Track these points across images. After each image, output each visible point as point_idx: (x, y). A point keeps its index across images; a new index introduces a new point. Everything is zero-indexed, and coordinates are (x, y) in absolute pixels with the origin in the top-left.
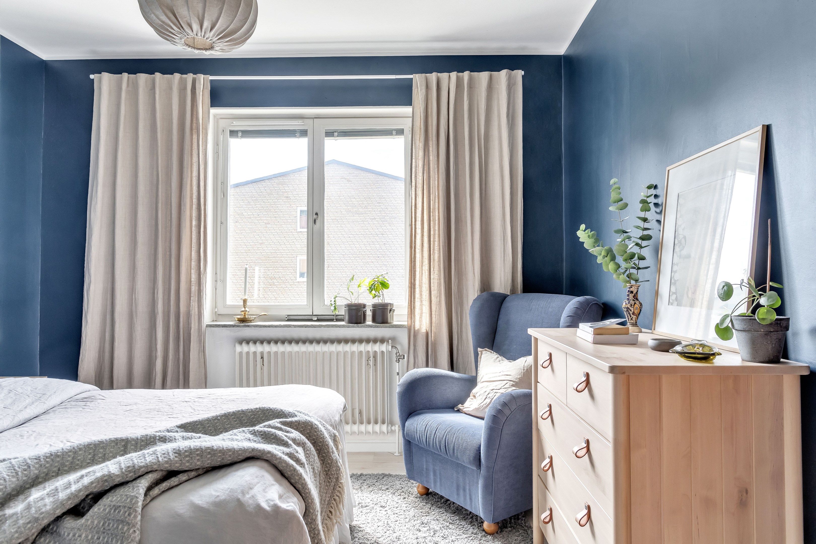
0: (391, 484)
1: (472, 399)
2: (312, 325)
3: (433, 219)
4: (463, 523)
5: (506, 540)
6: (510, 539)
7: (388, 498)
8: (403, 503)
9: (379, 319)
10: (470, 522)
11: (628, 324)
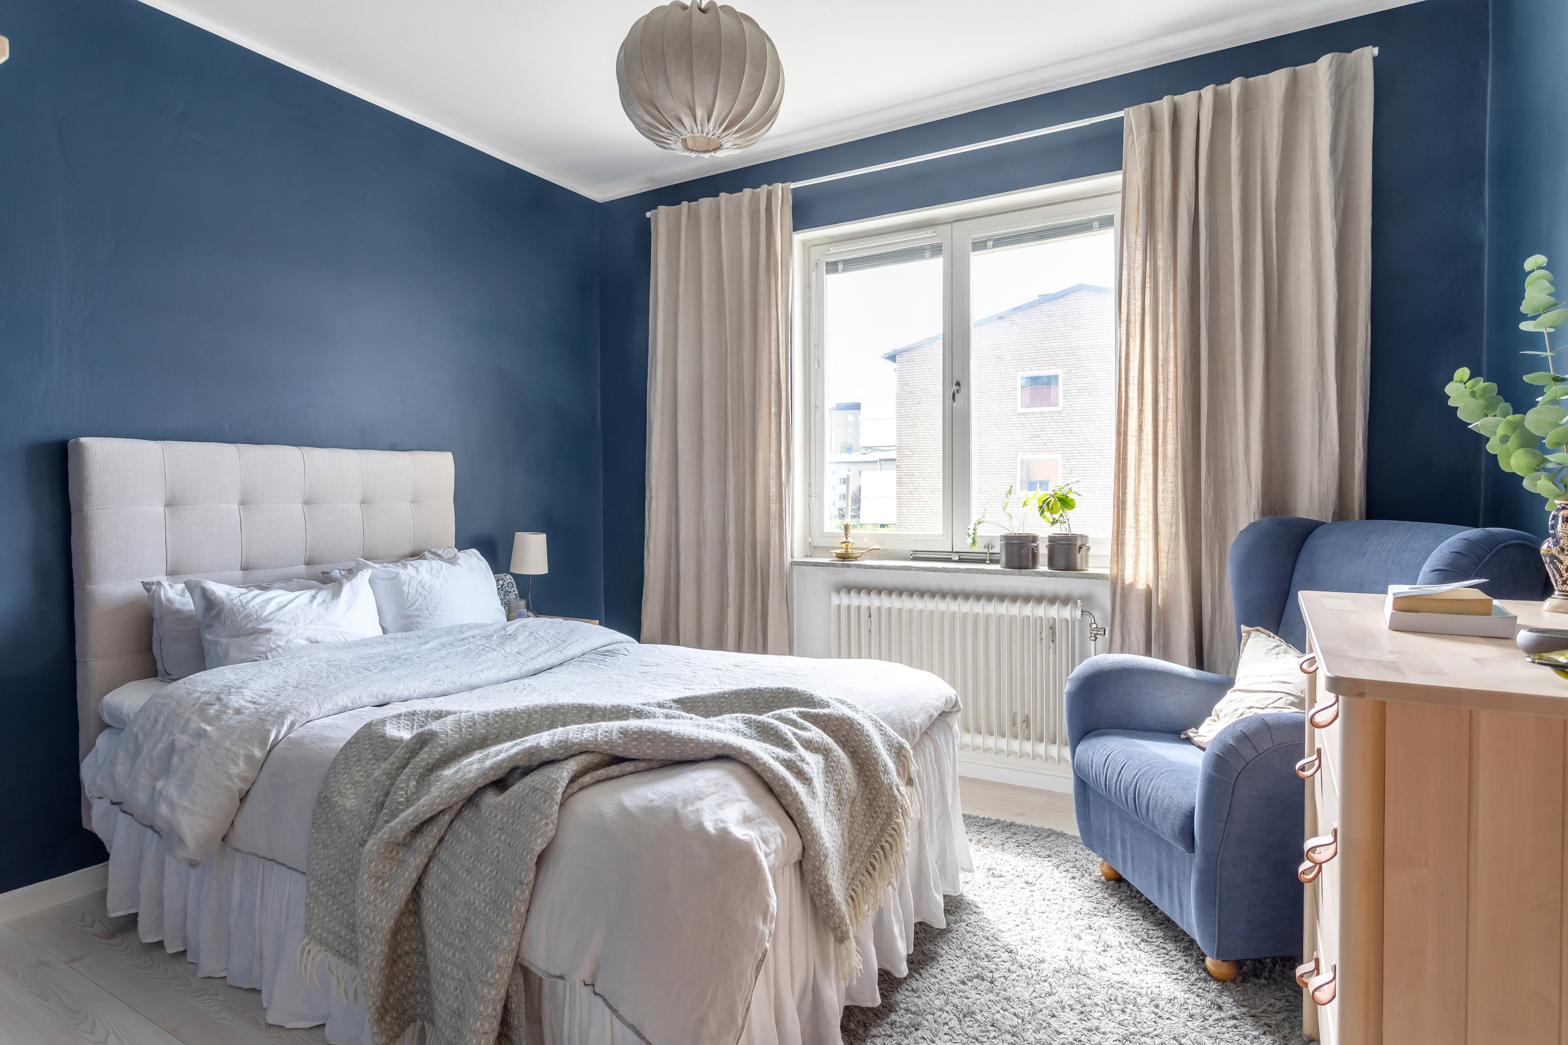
0: (1059, 849)
1: (1214, 721)
2: (944, 568)
3: (1163, 379)
4: (1170, 946)
5: (1248, 999)
6: (1257, 1000)
7: (1045, 872)
8: (1068, 885)
9: (1060, 561)
10: (1184, 947)
11: (1556, 593)
